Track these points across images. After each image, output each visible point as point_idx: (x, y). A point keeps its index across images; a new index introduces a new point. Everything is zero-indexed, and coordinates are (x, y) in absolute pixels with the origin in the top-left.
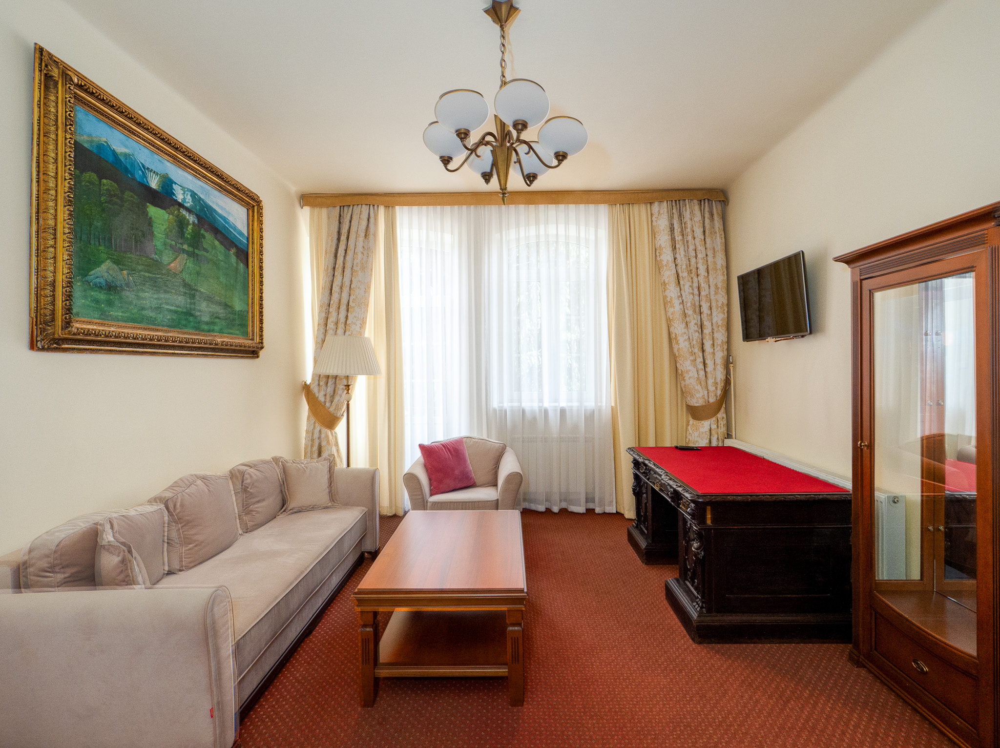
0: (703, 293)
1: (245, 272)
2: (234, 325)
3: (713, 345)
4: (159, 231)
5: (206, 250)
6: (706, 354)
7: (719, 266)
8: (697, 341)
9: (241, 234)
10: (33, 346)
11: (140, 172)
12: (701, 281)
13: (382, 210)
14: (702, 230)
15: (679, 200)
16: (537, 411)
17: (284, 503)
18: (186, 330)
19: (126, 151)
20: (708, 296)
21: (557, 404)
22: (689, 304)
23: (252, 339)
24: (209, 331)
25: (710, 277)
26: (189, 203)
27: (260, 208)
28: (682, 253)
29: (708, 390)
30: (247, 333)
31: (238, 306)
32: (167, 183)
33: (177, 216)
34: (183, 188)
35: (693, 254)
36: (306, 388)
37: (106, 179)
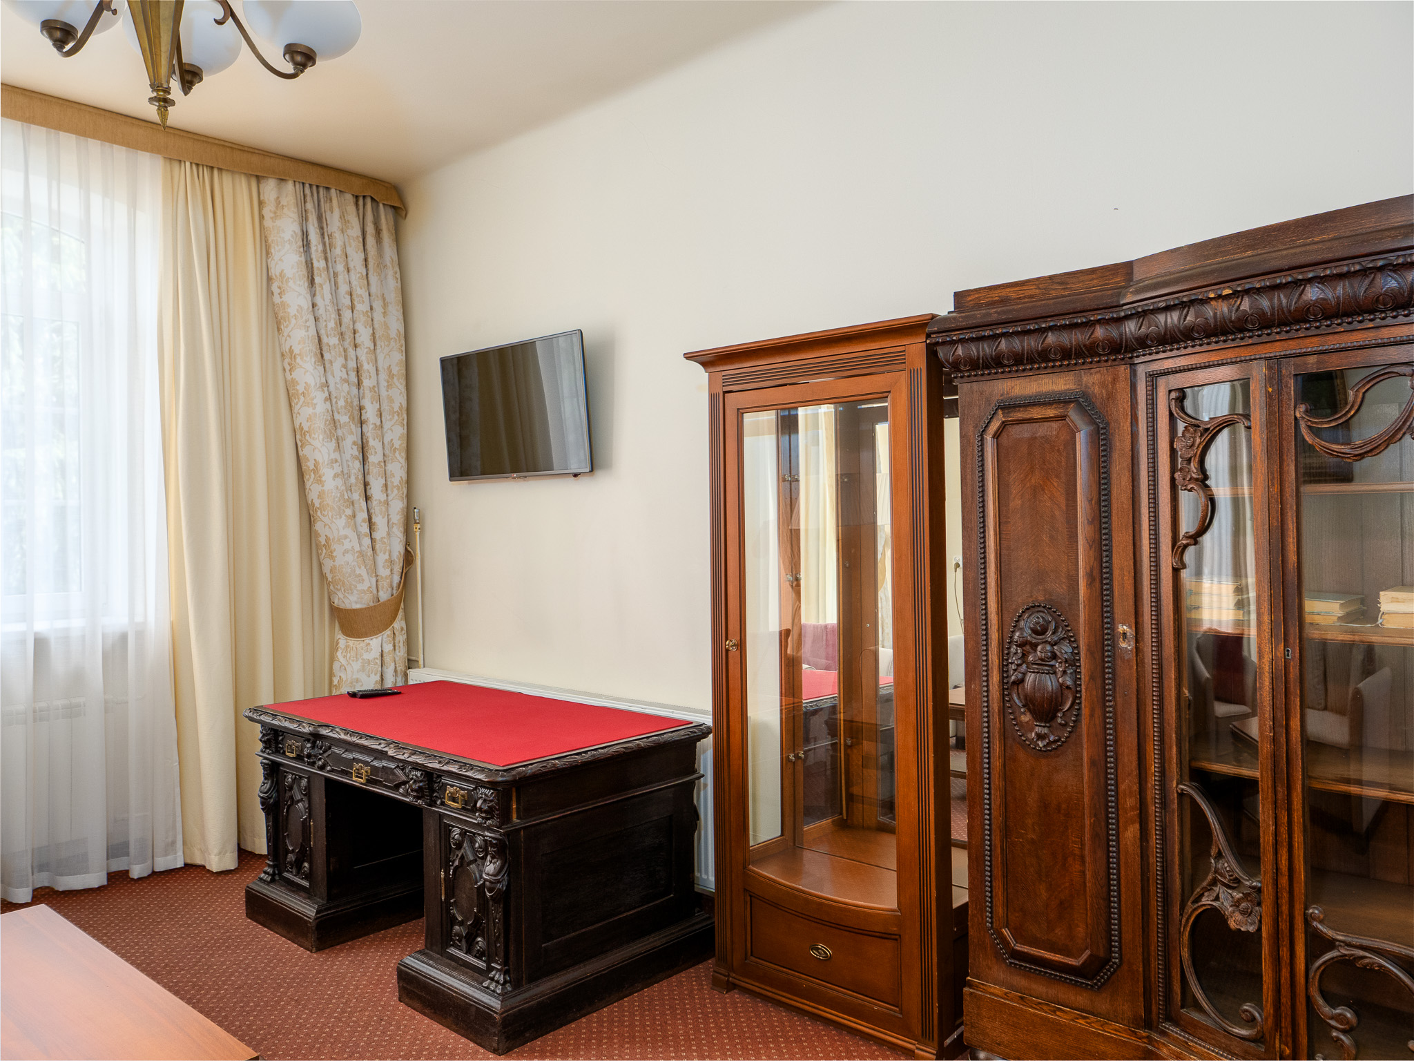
0: (367, 383)
3: (386, 486)
6: (374, 503)
7: (393, 334)
8: (357, 478)
12: (363, 358)
14: (362, 256)
15: (317, 187)
20: (376, 389)
21: (25, 628)
22: (341, 403)
25: (378, 351)
28: (328, 296)
29: (377, 576)
35: (347, 301)
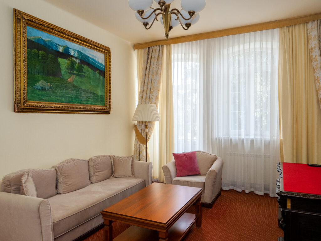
1: (103, 80)
2: (98, 101)
4: (63, 67)
5: (85, 73)
9: (101, 64)
10: (15, 111)
11: (55, 46)
13: (165, 47)
16: (238, 140)
17: (112, 173)
18: (76, 104)
19: (49, 39)
21: (248, 137)
23: (107, 107)
24: (86, 104)
26: (76, 55)
27: (110, 53)
30: (105, 104)
31: (100, 93)
32: (67, 49)
33: (71, 61)
34: (74, 50)
36: (135, 126)
37: (41, 51)
